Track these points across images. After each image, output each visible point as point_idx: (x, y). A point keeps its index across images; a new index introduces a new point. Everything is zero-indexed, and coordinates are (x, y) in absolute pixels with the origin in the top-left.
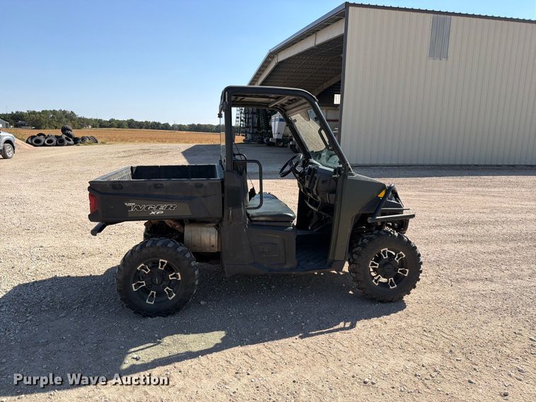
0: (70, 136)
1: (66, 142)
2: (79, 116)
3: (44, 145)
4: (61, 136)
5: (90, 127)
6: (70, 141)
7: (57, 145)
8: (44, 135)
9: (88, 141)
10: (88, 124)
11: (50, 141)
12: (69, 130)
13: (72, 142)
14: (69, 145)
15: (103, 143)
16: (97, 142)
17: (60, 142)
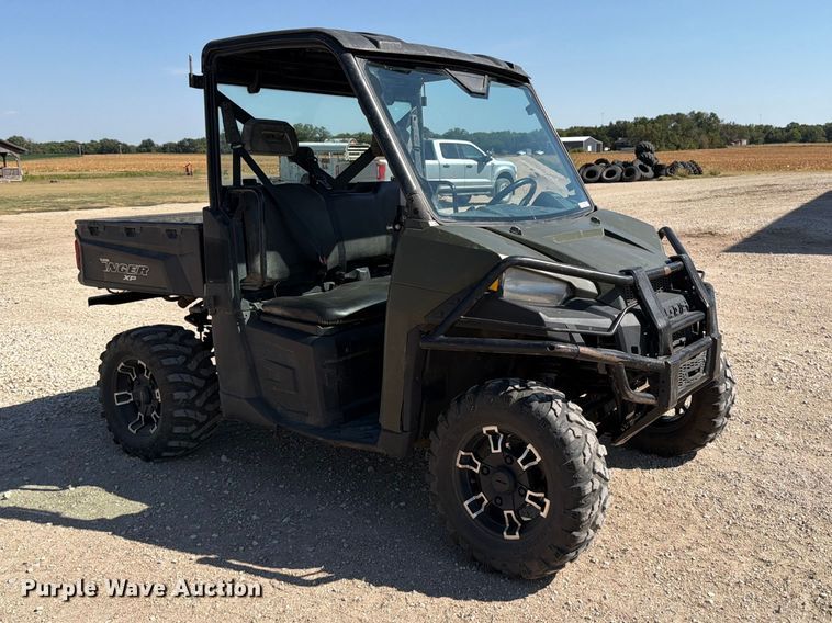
0: (648, 161)
1: (639, 173)
2: (725, 122)
3: (601, 180)
4: (632, 164)
5: (745, 142)
6: (646, 171)
7: (622, 180)
8: (606, 162)
9: (681, 170)
10: (741, 137)
11: (611, 174)
12: (648, 150)
13: (651, 173)
14: (643, 179)
15: (713, 174)
16: (700, 173)
17: (628, 175)
